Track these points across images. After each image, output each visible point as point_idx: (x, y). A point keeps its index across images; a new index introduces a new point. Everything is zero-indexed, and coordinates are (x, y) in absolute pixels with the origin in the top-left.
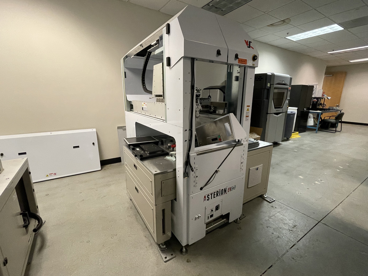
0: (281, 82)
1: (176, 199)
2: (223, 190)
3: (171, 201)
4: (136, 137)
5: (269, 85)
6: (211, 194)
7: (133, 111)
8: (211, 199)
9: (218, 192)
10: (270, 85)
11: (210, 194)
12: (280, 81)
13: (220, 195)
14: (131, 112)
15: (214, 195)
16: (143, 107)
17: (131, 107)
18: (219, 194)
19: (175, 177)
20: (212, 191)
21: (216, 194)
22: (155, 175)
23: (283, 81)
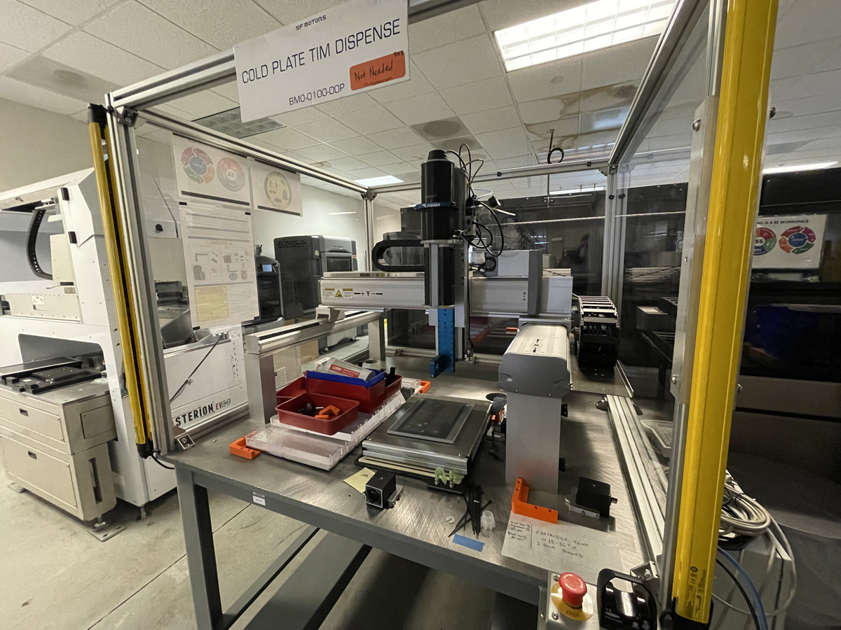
0: (337, 249)
1: (116, 439)
2: (205, 407)
3: (106, 444)
4: (22, 362)
5: (317, 253)
6: (184, 416)
7: (10, 314)
8: (185, 422)
9: (197, 411)
10: (320, 253)
11: (181, 417)
12: (335, 246)
13: (201, 415)
14: (4, 316)
15: (190, 416)
16: (34, 304)
17: (4, 307)
18: (199, 414)
19: (110, 404)
20: (186, 411)
21: (192, 414)
22: (64, 405)
23: (340, 247)
